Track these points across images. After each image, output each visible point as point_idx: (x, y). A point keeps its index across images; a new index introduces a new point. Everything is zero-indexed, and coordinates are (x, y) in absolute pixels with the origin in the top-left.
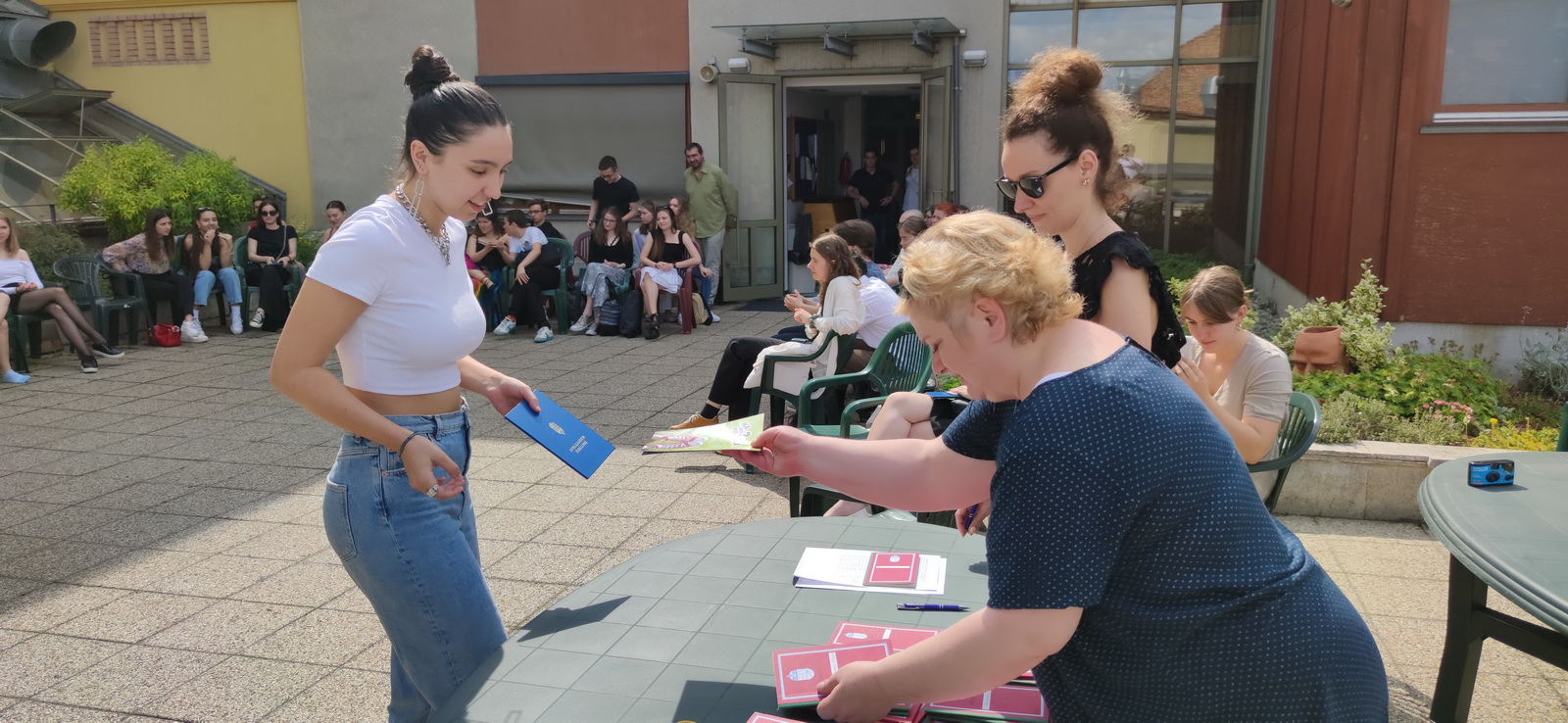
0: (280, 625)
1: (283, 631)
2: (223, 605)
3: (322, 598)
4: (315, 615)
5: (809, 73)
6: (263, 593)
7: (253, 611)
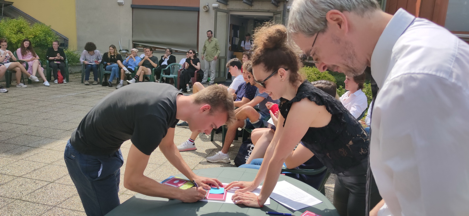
0: (37, 188)
1: (37, 191)
2: (19, 179)
3: (54, 178)
4: (51, 185)
5: (238, 10)
6: (34, 176)
7: (29, 182)
